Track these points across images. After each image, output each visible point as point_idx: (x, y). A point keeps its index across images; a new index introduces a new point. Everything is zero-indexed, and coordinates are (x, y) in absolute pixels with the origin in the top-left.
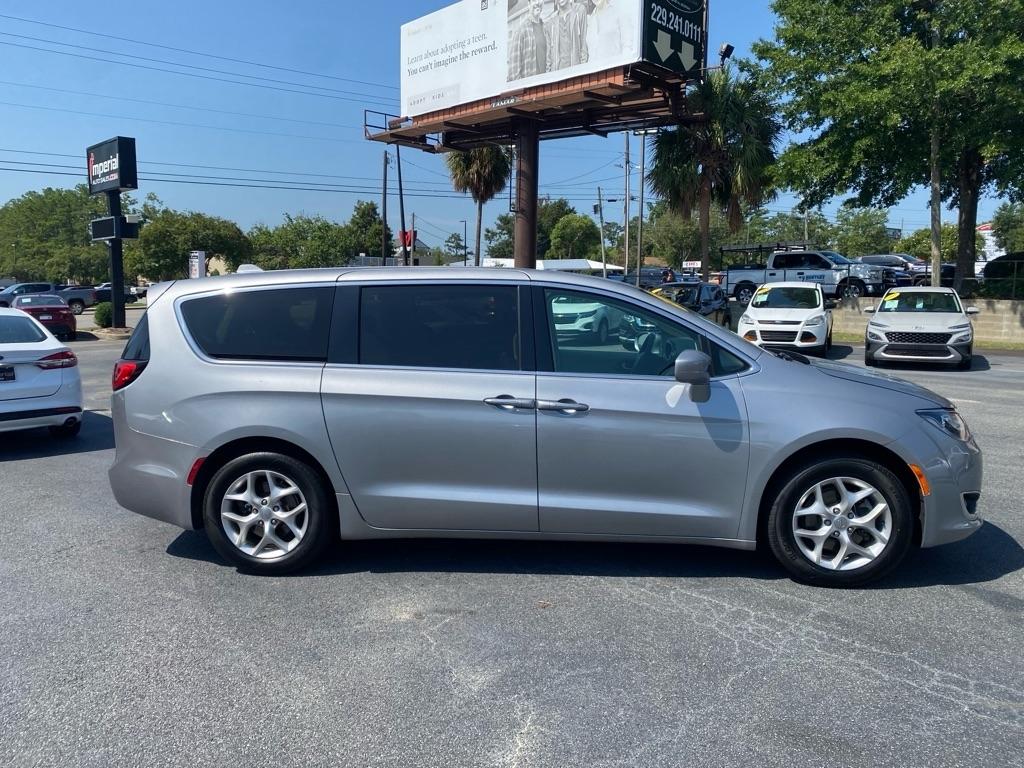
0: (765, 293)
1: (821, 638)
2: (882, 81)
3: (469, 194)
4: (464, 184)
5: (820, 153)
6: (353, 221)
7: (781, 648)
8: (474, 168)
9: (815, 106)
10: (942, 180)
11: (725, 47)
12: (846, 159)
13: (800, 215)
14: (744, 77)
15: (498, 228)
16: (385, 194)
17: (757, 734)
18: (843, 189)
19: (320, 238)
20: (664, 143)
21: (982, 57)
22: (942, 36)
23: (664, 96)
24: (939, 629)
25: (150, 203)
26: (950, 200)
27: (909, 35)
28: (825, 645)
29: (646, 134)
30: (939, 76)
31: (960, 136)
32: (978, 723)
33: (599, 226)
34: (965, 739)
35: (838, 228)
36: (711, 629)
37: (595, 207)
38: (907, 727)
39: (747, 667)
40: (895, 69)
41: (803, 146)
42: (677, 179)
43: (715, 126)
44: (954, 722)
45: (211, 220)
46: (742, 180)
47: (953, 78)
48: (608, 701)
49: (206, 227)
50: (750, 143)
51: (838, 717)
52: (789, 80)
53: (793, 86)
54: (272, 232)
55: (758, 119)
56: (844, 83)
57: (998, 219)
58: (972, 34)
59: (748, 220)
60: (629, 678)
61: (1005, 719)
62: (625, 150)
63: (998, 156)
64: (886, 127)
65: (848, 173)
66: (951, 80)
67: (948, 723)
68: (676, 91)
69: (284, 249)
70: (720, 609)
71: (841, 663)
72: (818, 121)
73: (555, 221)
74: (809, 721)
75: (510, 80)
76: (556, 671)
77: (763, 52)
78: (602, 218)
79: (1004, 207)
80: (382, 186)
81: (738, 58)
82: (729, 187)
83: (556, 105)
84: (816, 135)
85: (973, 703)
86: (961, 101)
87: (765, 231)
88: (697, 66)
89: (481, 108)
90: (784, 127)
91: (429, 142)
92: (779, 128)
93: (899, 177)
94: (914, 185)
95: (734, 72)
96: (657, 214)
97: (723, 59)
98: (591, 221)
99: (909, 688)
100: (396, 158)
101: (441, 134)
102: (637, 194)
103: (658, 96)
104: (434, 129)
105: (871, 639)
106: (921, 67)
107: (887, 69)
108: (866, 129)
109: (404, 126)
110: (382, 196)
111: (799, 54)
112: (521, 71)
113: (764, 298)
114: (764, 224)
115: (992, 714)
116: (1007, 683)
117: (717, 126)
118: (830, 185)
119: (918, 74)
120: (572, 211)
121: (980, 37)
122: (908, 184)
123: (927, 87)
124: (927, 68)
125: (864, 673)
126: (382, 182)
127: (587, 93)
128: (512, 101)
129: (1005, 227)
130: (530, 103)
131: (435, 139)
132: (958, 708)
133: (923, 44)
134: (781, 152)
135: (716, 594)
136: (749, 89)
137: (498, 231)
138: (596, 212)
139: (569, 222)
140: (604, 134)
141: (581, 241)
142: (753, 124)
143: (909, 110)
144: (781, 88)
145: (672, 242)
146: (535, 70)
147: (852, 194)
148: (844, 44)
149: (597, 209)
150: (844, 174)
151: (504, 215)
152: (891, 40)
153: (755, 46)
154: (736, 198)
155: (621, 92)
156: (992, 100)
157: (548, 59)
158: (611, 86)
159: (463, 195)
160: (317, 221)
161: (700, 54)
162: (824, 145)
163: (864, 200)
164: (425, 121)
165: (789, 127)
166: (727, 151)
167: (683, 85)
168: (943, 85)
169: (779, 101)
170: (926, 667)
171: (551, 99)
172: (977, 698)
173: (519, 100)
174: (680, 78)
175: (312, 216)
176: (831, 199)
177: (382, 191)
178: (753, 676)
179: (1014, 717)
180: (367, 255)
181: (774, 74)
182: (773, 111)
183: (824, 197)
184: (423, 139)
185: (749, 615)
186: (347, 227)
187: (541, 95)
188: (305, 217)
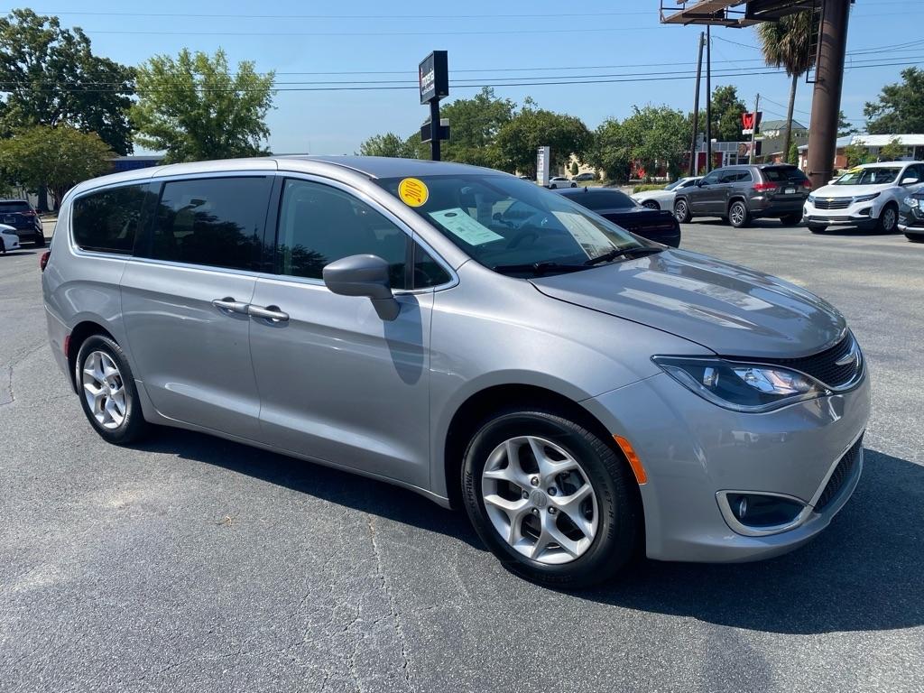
3: (783, 69)
4: (776, 57)
8: (788, 38)
15: (882, 101)
19: (663, 127)
25: (528, 106)
49: (552, 124)
54: (621, 124)
69: (629, 140)
80: (697, 69)
91: (730, 16)
101: (745, 5)
131: (736, 12)
137: (882, 104)
151: (890, 85)
159: (776, 70)
160: (662, 110)
175: (657, 105)
177: (696, 74)
180: (720, 140)
184: (721, 13)
188: (652, 108)
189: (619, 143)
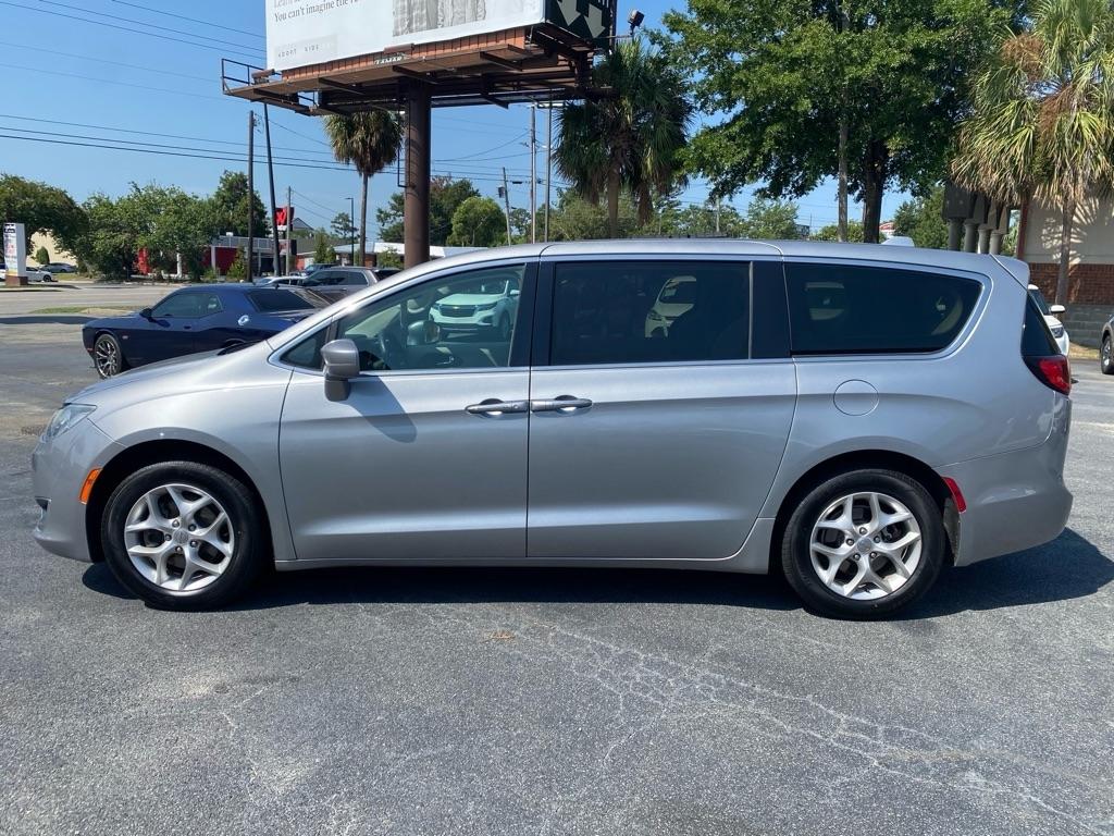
0: (674, 287)
1: (718, 684)
2: (793, 64)
3: (353, 166)
4: (347, 154)
5: (731, 138)
6: (218, 195)
7: (672, 699)
8: (359, 135)
9: (727, 85)
10: (849, 172)
11: (634, 13)
12: (757, 145)
13: (710, 207)
14: (656, 50)
15: (392, 209)
16: (251, 162)
17: (637, 823)
18: (754, 177)
19: (176, 212)
20: (570, 118)
21: (889, 43)
22: (851, 20)
23: (570, 65)
24: (846, 663)
26: (857, 193)
27: (820, 16)
28: (722, 692)
29: (551, 107)
30: (848, 61)
31: (867, 127)
32: (889, 781)
33: (505, 211)
34: (875, 805)
35: (750, 222)
36: (593, 681)
37: (500, 190)
38: (811, 795)
39: (631, 729)
40: (805, 51)
41: (714, 130)
42: (584, 159)
43: (624, 102)
44: (862, 782)
45: (33, 186)
46: (653, 165)
47: (863, 64)
48: (454, 792)
49: (25, 195)
50: (661, 123)
51: (733, 788)
52: (702, 57)
53: (705, 63)
54: (114, 204)
55: (670, 97)
56: (756, 63)
57: (898, 218)
58: (881, 19)
59: (660, 211)
60: (486, 758)
61: (918, 774)
62: (531, 128)
63: (901, 150)
64: (796, 113)
65: (759, 160)
66: (859, 67)
67: (856, 785)
68: (582, 60)
69: (129, 225)
70: (605, 652)
71: (738, 715)
72: (730, 103)
73: (457, 203)
74: (700, 797)
75: (397, 34)
76: (393, 754)
77: (675, 23)
78: (507, 202)
79: (905, 207)
80: (248, 152)
81: (649, 28)
82: (638, 171)
83: (451, 67)
84: (728, 118)
85: (883, 755)
86: (869, 90)
87: (677, 224)
88: (606, 32)
89: (363, 64)
90: (696, 108)
91: (302, 102)
92: (691, 108)
93: (808, 168)
94: (823, 176)
95: (646, 42)
96: (566, 201)
97: (632, 27)
98: (496, 206)
99: (814, 742)
100: (264, 121)
101: (316, 93)
102: (544, 177)
103: (563, 64)
104: (308, 86)
105: (772, 682)
106: (831, 51)
107: (798, 51)
108: (777, 116)
109: (273, 79)
110: (247, 164)
111: (711, 28)
112: (409, 25)
113: (673, 292)
114: (676, 217)
115: (904, 768)
116: (917, 726)
117: (625, 102)
118: (741, 174)
119: (828, 59)
120: (475, 193)
121: (888, 23)
122: (816, 175)
123: (837, 73)
124: (837, 52)
125: (764, 725)
126: (248, 147)
127: (484, 55)
128: (399, 59)
129: (905, 227)
130: (419, 62)
131: (309, 99)
132: (865, 762)
133: (834, 26)
134: (693, 135)
135: (603, 634)
136: (660, 63)
137: (392, 212)
138: (500, 195)
139: (472, 205)
140: (505, 104)
141: (486, 228)
142: (664, 103)
143: (819, 98)
144: (693, 65)
145: (583, 232)
146: (425, 24)
147: (763, 183)
148: (756, 21)
149: (502, 192)
150: (754, 161)
152: (802, 21)
153: (667, 16)
154: (647, 183)
155: (523, 57)
156: (898, 91)
157: (440, 13)
158: (511, 48)
159: (345, 167)
160: (171, 192)
161: (609, 20)
162: (736, 129)
163: (775, 190)
164: (297, 76)
165: (701, 109)
166: (638, 131)
167: (590, 54)
168: (852, 71)
169: (692, 80)
170: (831, 712)
171: (444, 59)
172: (886, 749)
173: (406, 57)
174: (586, 45)
175: (165, 186)
176: (742, 188)
177: (247, 158)
178: (637, 741)
179: (927, 770)
180: (236, 234)
181: (685, 49)
182: (685, 90)
183: (734, 186)
184: (295, 98)
185: (637, 660)
186: (210, 200)
187: (432, 53)
188: (156, 187)
189: (116, 228)
